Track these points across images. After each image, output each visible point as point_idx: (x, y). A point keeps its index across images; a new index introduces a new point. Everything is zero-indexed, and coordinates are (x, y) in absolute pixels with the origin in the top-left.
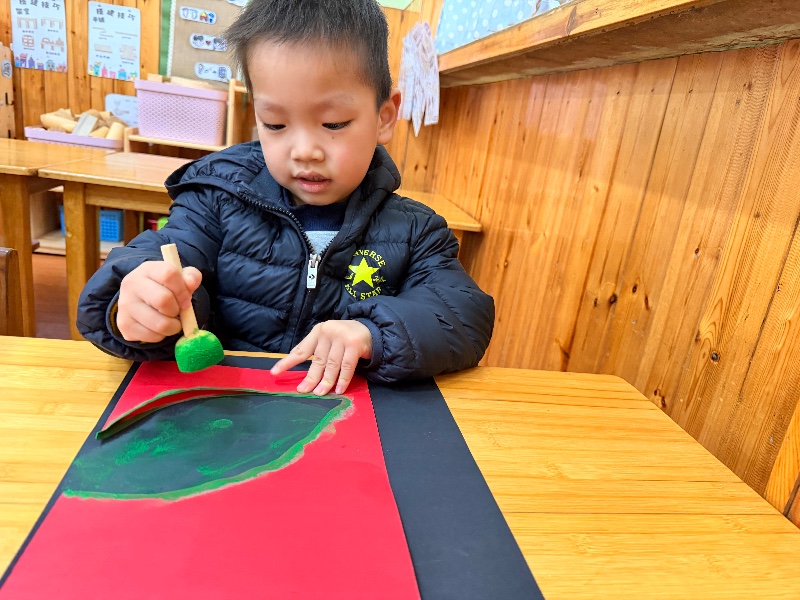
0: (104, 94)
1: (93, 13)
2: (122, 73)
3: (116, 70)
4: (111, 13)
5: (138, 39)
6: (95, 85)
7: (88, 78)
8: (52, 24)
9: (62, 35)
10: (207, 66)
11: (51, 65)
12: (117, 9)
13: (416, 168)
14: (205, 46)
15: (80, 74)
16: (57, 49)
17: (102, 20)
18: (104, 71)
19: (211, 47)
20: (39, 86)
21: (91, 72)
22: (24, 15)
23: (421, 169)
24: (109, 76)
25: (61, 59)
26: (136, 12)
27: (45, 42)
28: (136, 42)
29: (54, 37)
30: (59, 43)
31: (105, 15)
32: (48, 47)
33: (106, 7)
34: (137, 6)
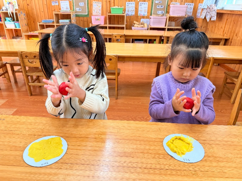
0: (140, 19)
1: (140, 4)
2: (144, 15)
3: (143, 14)
4: (143, 4)
5: (147, 8)
6: (139, 17)
7: (138, 16)
8: (133, 7)
9: (134, 9)
10: (159, 11)
11: (132, 15)
12: (144, 3)
14: (159, 8)
15: (137, 16)
16: (133, 12)
17: (141, 5)
18: (141, 15)
19: (160, 8)
20: (129, 19)
21: (138, 15)
22: (128, 6)
24: (142, 15)
25: (134, 13)
26: (147, 3)
27: (131, 10)
28: (147, 9)
29: (132, 10)
30: (134, 10)
31: (142, 4)
32: (132, 11)
33: (142, 3)
34: (147, 2)
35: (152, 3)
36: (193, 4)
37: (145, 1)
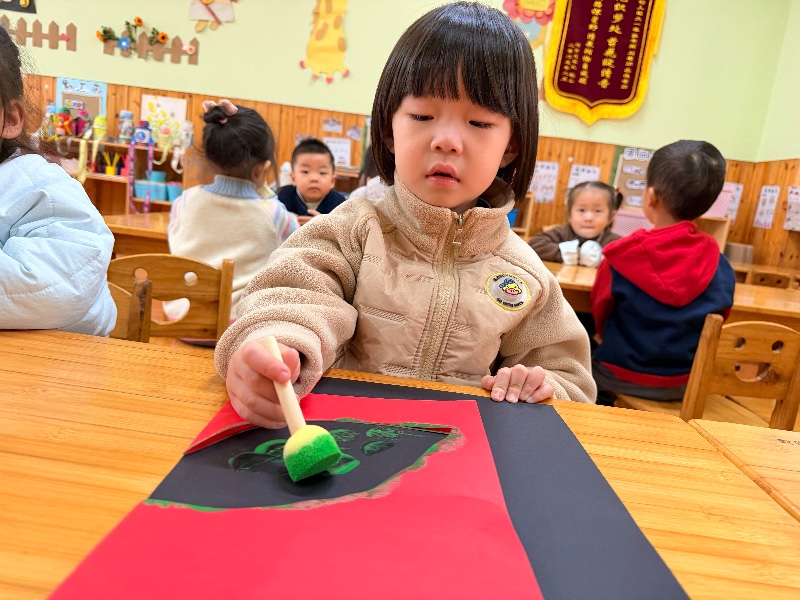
1: (574, 171)
4: (583, 171)
8: (550, 178)
9: (554, 183)
10: (634, 198)
11: (545, 200)
12: (587, 168)
13: (791, 257)
14: (635, 188)
16: (550, 191)
17: (577, 174)
19: (637, 188)
23: (794, 258)
25: (551, 196)
26: (598, 170)
27: (544, 187)
29: (549, 185)
30: (552, 187)
31: (580, 172)
32: (545, 190)
33: (581, 167)
34: (598, 165)
35: (614, 170)
36: (741, 187)
37: (590, 164)
